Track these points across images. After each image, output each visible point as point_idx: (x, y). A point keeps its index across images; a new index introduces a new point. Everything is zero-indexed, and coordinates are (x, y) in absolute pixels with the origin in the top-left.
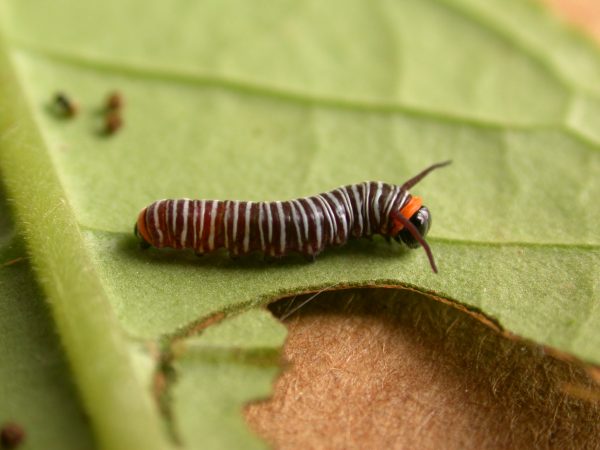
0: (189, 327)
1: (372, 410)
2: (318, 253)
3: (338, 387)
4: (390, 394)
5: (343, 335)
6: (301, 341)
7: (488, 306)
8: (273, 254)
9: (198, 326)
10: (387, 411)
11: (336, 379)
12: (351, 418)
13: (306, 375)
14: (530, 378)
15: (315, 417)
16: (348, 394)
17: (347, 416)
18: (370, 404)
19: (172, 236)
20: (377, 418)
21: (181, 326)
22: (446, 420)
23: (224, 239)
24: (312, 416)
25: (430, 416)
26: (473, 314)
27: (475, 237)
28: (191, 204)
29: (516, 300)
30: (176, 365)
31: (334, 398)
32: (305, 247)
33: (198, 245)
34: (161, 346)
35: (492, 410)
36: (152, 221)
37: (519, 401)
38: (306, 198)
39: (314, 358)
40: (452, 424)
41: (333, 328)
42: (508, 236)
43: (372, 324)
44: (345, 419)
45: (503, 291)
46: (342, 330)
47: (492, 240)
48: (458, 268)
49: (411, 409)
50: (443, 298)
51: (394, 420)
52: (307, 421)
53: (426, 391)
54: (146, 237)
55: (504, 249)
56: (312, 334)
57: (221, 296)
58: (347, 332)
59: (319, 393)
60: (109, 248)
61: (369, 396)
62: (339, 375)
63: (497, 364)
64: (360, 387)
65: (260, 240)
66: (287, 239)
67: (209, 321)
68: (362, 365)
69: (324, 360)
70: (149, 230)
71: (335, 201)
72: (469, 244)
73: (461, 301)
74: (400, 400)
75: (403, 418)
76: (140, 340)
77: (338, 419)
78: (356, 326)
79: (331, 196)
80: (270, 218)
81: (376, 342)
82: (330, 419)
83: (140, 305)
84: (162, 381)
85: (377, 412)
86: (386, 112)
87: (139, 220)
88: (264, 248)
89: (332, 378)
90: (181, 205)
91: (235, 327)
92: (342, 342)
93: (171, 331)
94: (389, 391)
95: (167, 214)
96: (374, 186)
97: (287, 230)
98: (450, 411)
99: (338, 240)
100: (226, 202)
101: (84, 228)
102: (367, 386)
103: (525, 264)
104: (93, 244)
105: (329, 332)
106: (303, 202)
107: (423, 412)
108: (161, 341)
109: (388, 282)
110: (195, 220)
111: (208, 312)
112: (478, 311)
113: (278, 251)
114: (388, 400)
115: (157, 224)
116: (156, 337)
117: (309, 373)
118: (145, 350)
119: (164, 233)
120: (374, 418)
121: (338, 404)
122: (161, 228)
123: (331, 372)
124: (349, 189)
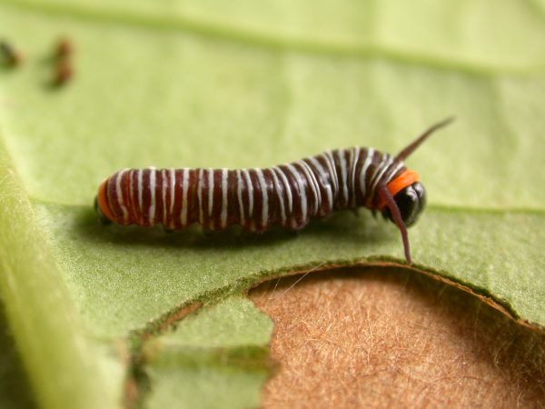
0: (161, 319)
1: (357, 388)
2: (302, 227)
3: (317, 361)
4: (377, 368)
5: (322, 300)
6: (274, 307)
7: (497, 288)
8: (253, 229)
9: (171, 320)
10: (375, 389)
11: (315, 351)
12: (334, 397)
13: (281, 347)
14: (535, 348)
15: (292, 397)
16: (329, 369)
17: (329, 395)
18: (355, 380)
19: (139, 213)
20: (364, 397)
21: (151, 320)
22: (443, 398)
23: (198, 214)
24: (289, 396)
25: (424, 393)
26: (481, 296)
27: (475, 202)
28: (158, 174)
29: (527, 279)
30: (149, 370)
31: (313, 373)
32: (288, 221)
33: (169, 221)
34: (130, 345)
35: (494, 385)
36: (114, 196)
37: (525, 375)
38: (288, 164)
39: (290, 327)
40: (449, 402)
41: (309, 292)
42: (511, 201)
43: (354, 287)
44: (326, 399)
45: (513, 269)
46: (320, 294)
47: (493, 205)
48: (459, 240)
49: (402, 385)
50: (446, 277)
51: (383, 399)
52: (283, 401)
53: (418, 365)
54: (108, 214)
55: (508, 217)
56: (286, 299)
57: (196, 281)
58: (326, 296)
59: (296, 368)
60: (64, 224)
61: (353, 371)
62: (318, 346)
63: (497, 332)
64: (342, 361)
65: (239, 214)
66: (270, 212)
67: (184, 311)
68: (344, 334)
69: (301, 330)
70: (111, 207)
71: (320, 168)
72: (469, 211)
73: (465, 281)
74: (389, 376)
75: (394, 396)
76: (108, 342)
77: (319, 398)
78: (335, 290)
79: (315, 162)
80: (251, 188)
81: (359, 309)
82: (309, 398)
83: (105, 295)
84: (134, 390)
85: (364, 390)
86: (365, 56)
87: (100, 194)
88: (243, 221)
89: (310, 350)
90: (147, 175)
91: (215, 320)
92: (321, 308)
93: (142, 326)
94: (376, 365)
95: (131, 188)
96: (363, 153)
97: (269, 202)
98: (446, 387)
99: (323, 213)
100: (198, 171)
101: (34, 202)
102: (351, 359)
103: (534, 235)
104: (46, 221)
105: (305, 298)
106: (285, 169)
107: (416, 389)
108: (130, 338)
109: (382, 259)
110: (164, 193)
111: (183, 302)
112: (485, 293)
113: (259, 226)
114: (375, 374)
115: (120, 200)
116: (125, 334)
117: (285, 344)
118: (114, 354)
119: (129, 210)
120: (360, 396)
121: (318, 380)
122: (125, 204)
123: (309, 343)
124: (335, 155)
